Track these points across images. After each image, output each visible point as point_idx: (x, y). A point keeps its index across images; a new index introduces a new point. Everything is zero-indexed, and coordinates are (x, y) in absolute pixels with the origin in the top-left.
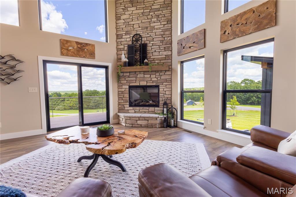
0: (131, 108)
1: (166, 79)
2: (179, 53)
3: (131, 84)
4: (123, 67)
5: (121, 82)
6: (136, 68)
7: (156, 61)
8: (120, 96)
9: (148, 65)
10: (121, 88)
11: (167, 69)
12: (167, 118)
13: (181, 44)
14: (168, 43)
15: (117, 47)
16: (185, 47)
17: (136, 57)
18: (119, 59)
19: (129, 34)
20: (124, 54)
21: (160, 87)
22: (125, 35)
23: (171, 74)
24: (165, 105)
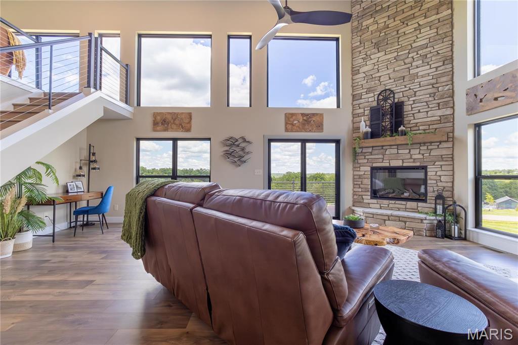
0: (375, 201)
1: (442, 156)
2: (471, 110)
3: (375, 165)
4: (363, 141)
5: (359, 162)
6: (385, 141)
7: (421, 128)
8: (355, 183)
9: (405, 135)
10: (359, 170)
11: (445, 138)
12: (443, 222)
13: (475, 95)
14: (446, 96)
15: (353, 112)
16: (483, 100)
17: (384, 124)
18: (356, 129)
19: (373, 91)
20: (365, 121)
21: (428, 170)
22: (367, 94)
23: (451, 146)
24: (439, 199)
